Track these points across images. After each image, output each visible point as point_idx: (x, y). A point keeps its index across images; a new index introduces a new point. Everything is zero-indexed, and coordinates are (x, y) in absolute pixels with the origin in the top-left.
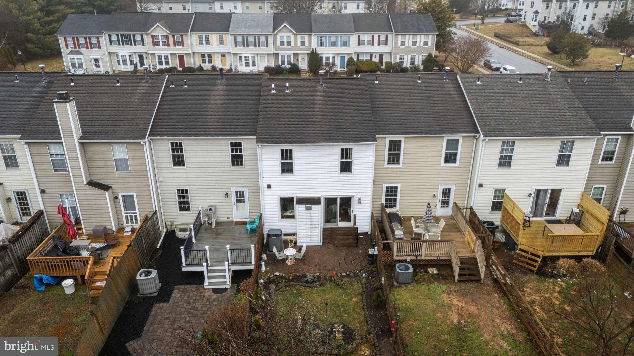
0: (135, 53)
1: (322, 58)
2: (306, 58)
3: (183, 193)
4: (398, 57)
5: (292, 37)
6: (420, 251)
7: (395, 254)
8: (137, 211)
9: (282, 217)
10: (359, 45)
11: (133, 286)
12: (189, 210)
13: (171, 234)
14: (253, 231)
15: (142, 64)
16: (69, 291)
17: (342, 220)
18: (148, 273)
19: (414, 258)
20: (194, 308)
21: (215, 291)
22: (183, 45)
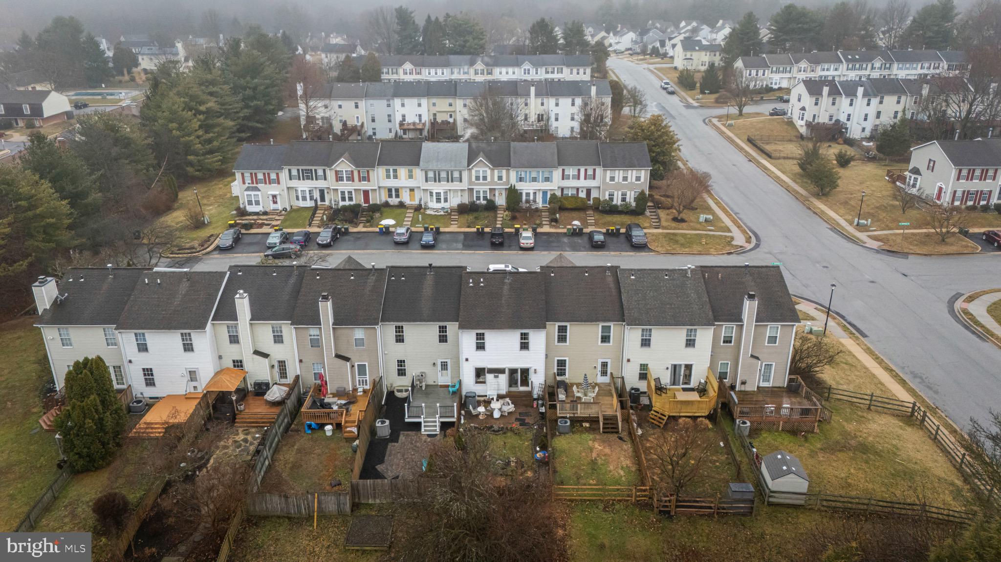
0: (316, 188)
1: (521, 194)
2: (504, 193)
3: (401, 363)
4: (607, 194)
5: (489, 172)
6: (577, 410)
7: (558, 412)
8: (368, 376)
9: (477, 382)
10: (563, 179)
11: (373, 431)
12: (405, 375)
13: (391, 394)
14: (454, 393)
15: (323, 199)
16: (329, 434)
17: (521, 385)
18: (383, 422)
19: (572, 415)
20: (416, 446)
21: (429, 436)
22: (369, 181)
